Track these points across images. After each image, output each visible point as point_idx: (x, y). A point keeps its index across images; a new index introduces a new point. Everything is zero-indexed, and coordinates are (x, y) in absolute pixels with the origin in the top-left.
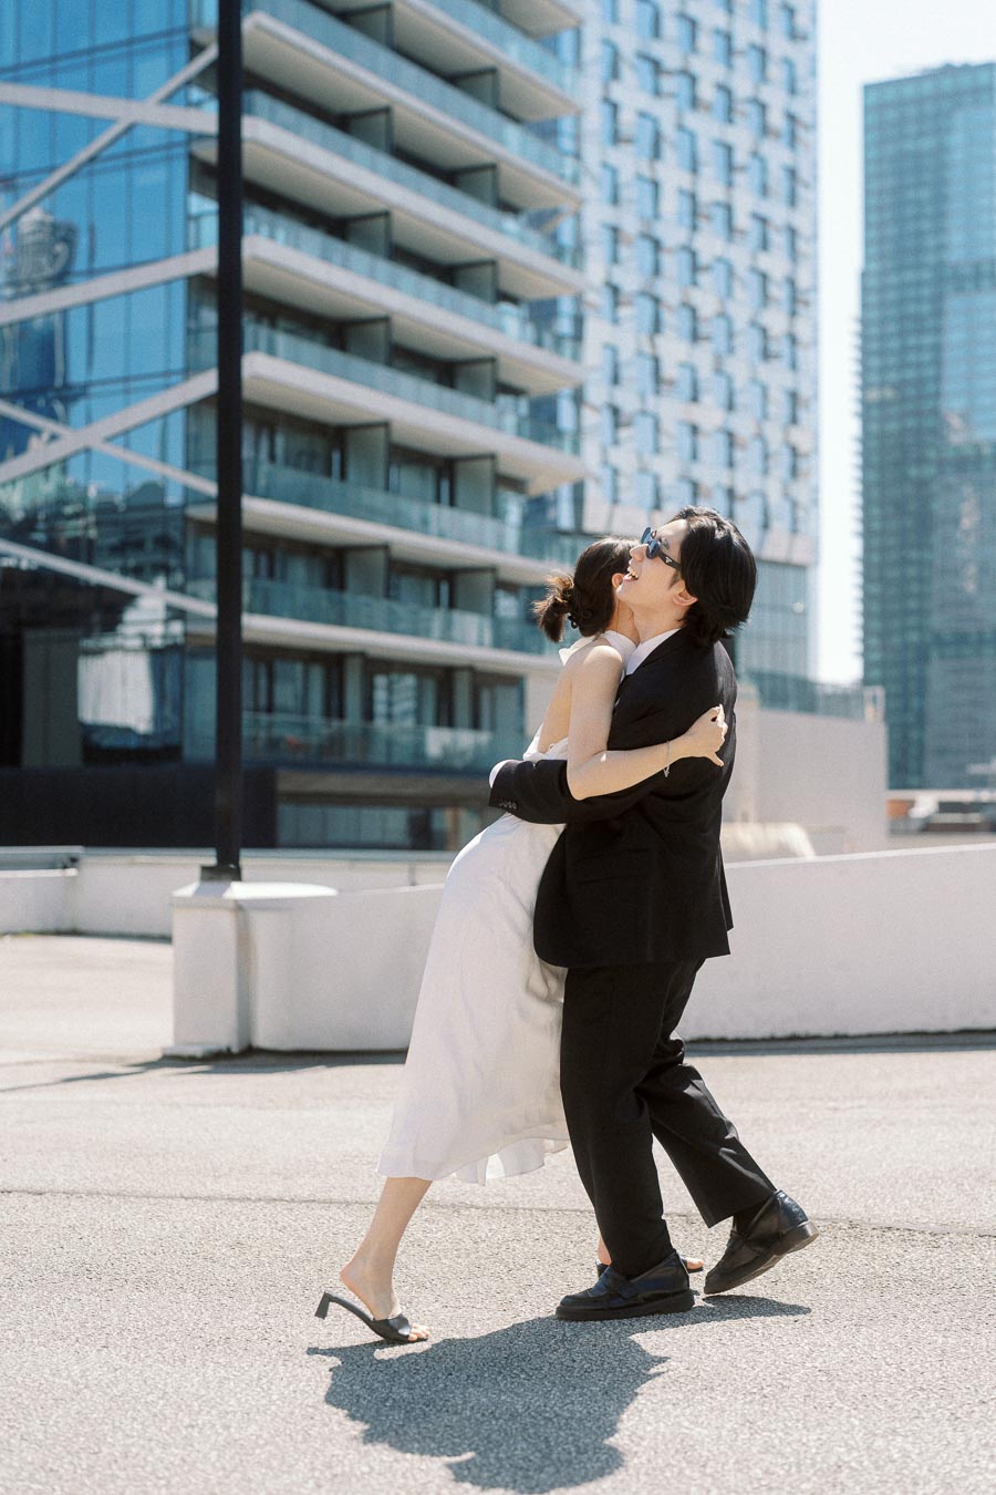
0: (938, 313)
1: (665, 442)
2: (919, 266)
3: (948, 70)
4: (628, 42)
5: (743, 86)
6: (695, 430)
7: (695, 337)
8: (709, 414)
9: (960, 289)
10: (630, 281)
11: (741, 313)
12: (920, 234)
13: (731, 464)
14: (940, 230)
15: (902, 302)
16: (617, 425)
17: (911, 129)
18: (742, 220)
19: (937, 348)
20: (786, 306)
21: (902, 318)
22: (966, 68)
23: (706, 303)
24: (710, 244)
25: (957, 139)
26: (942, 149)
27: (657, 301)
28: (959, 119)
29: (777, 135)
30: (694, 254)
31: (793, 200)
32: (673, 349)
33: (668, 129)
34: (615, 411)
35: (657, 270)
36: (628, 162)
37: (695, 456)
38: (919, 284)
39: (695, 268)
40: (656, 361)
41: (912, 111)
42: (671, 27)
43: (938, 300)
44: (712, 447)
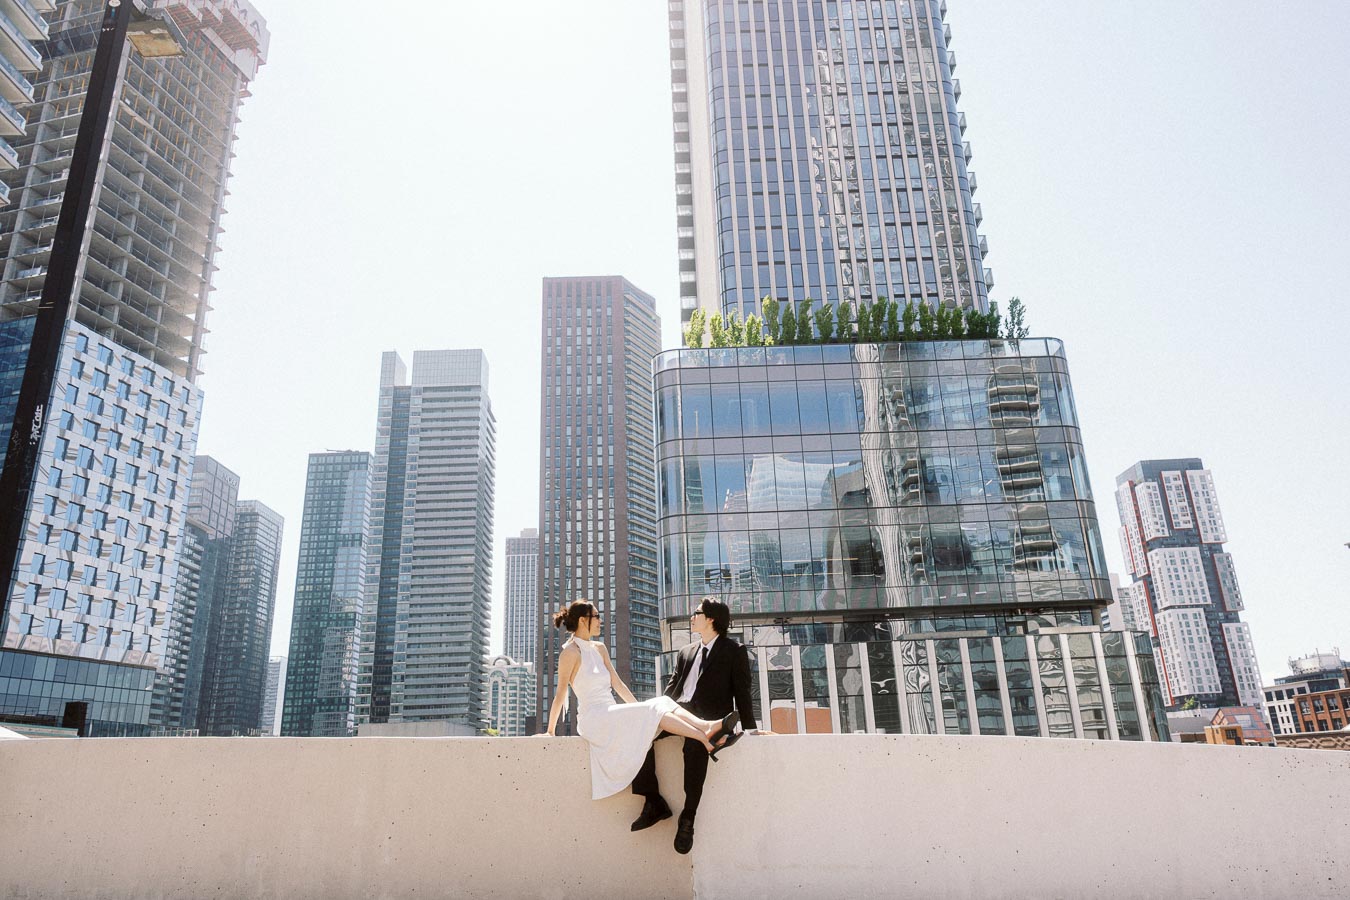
0: (335, 554)
1: (69, 603)
2: (327, 534)
3: (349, 453)
4: (80, 414)
5: (149, 441)
6: (91, 598)
7: (99, 553)
8: (102, 591)
9: (344, 545)
10: (59, 523)
11: (131, 544)
12: (329, 520)
13: (112, 617)
14: (339, 519)
15: (318, 548)
16: (37, 594)
17: (330, 476)
18: (138, 500)
19: (333, 569)
20: (162, 544)
21: (319, 555)
22: (357, 453)
23: (108, 537)
24: (115, 510)
25: (348, 482)
26: (343, 485)
27: (77, 534)
28: (351, 474)
29: (167, 466)
30: (106, 514)
31: (172, 496)
32: (81, 559)
33: (99, 454)
34: (38, 587)
35: (80, 520)
36: (69, 468)
37: (89, 612)
38: (327, 541)
39: (105, 521)
40: (72, 563)
41: (331, 468)
42: (108, 410)
43: (335, 548)
44: (100, 609)
